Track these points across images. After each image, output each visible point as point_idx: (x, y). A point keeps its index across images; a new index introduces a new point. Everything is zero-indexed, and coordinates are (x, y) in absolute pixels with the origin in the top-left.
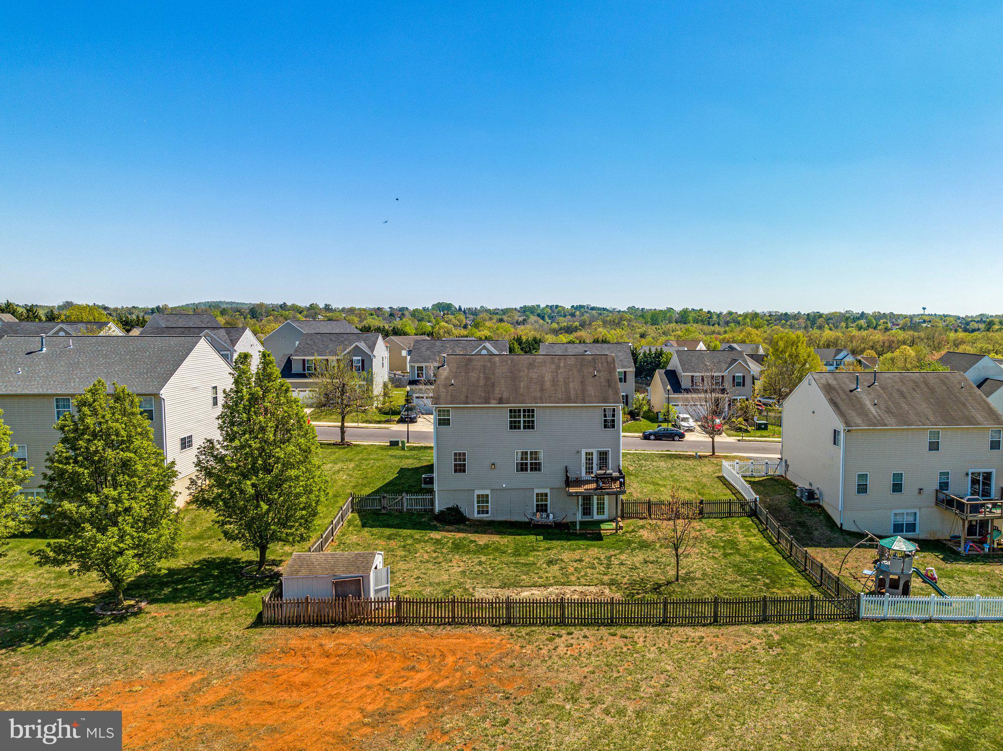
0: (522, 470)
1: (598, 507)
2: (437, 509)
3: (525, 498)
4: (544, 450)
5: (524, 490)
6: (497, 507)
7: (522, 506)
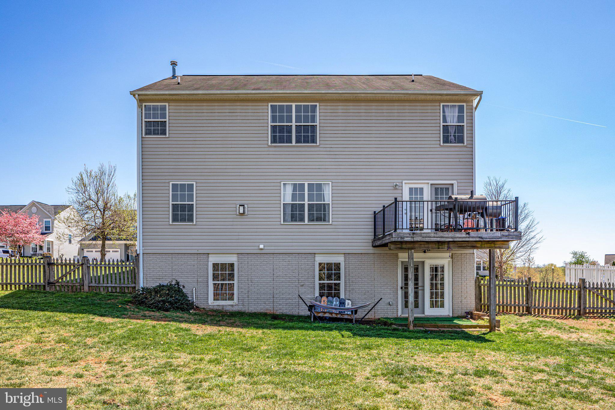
0: (294, 218)
1: (432, 294)
2: (141, 284)
3: (300, 271)
4: (334, 181)
5: (298, 256)
6: (249, 286)
7: (294, 286)
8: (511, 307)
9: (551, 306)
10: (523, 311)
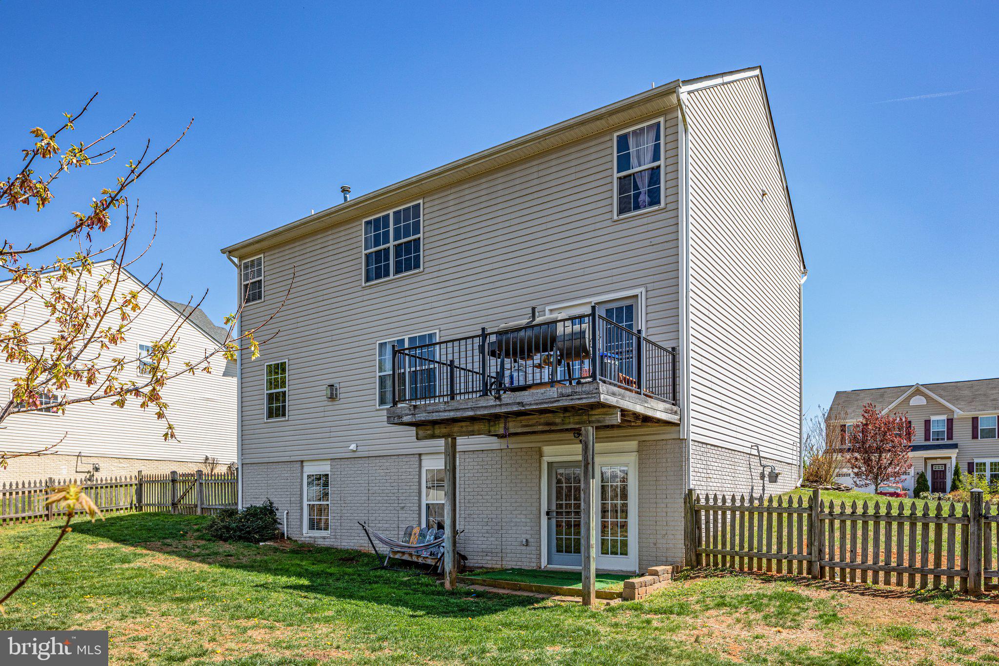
1: (604, 526)
2: (240, 504)
3: (400, 484)
4: (442, 327)
5: (397, 460)
6: (343, 508)
7: (392, 508)
8: (769, 561)
9: (876, 562)
10: (800, 572)
